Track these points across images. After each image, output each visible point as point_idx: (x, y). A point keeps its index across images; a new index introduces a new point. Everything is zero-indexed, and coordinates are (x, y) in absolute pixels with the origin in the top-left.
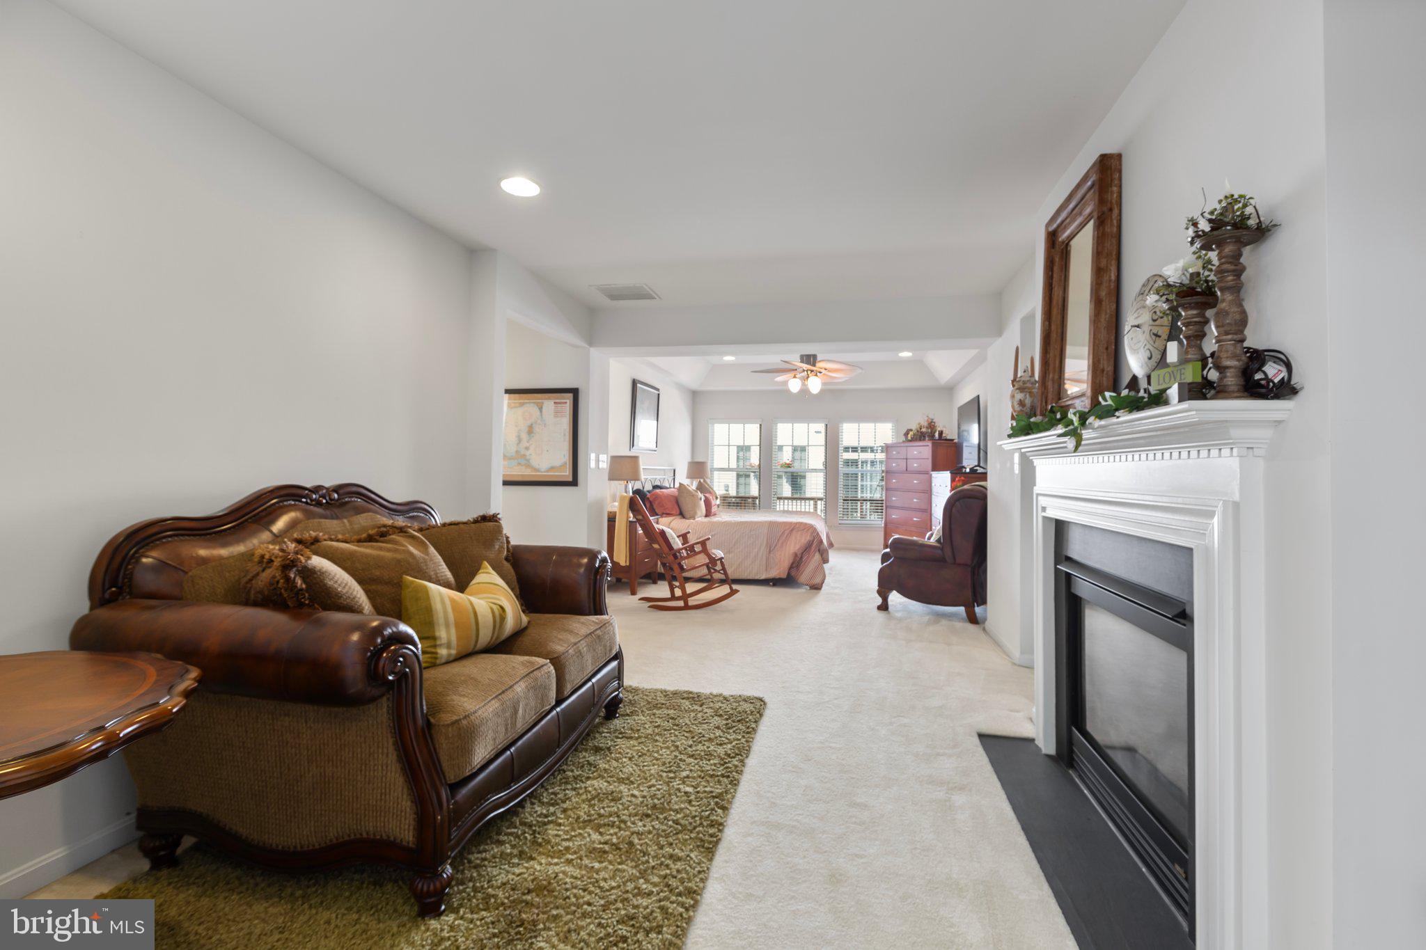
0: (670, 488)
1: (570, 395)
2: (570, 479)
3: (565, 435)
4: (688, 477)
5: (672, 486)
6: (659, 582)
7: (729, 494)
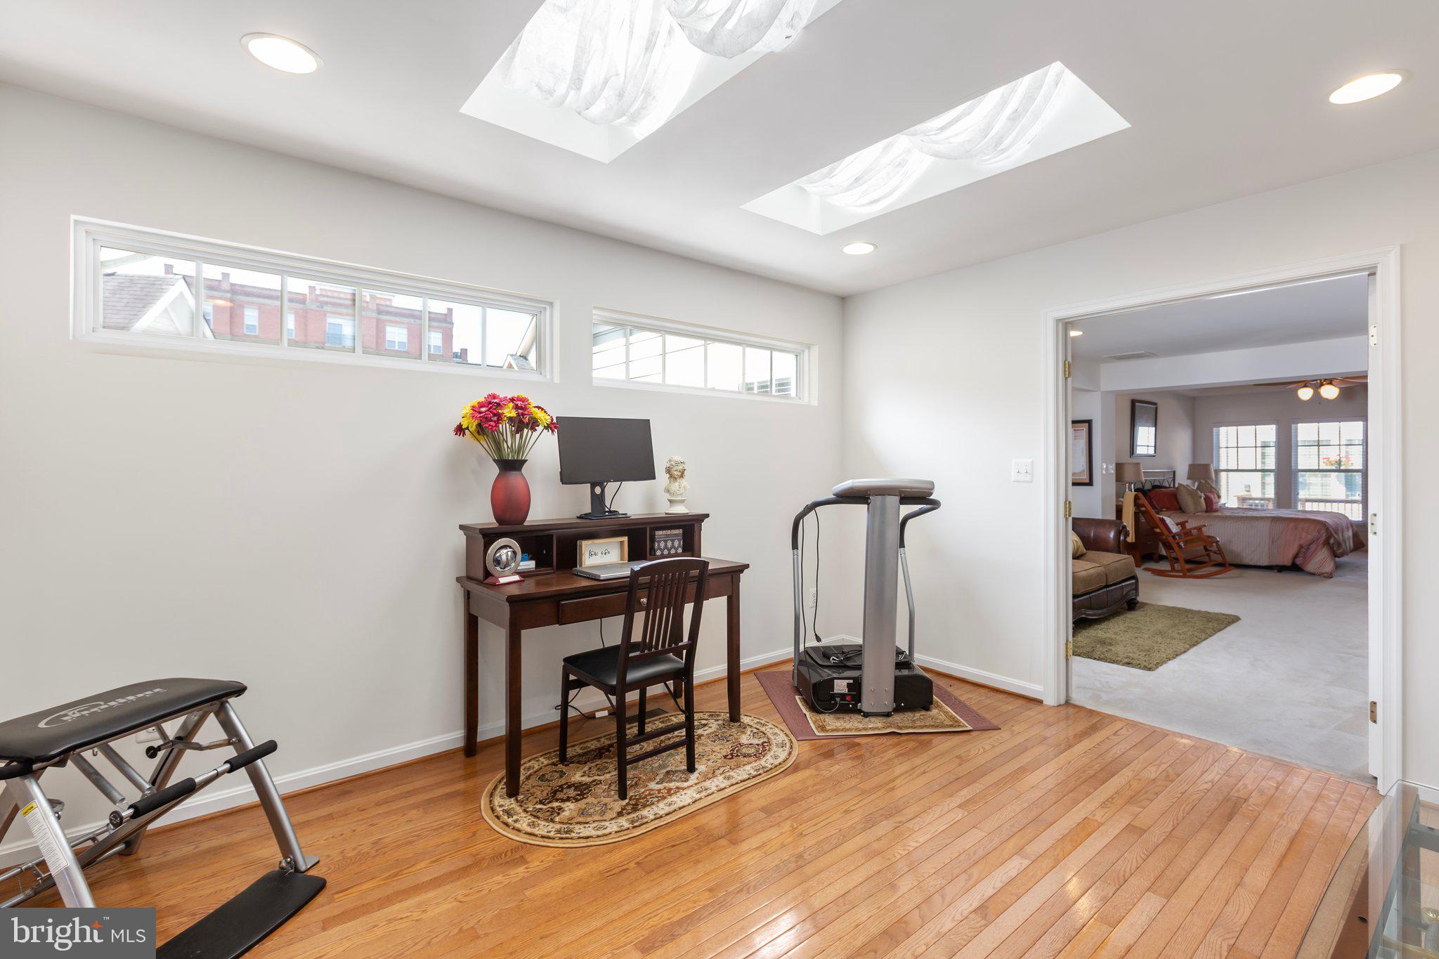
0: (1170, 487)
1: (1087, 425)
2: (1088, 481)
3: (1083, 452)
4: (1189, 478)
5: (1172, 486)
6: (1161, 562)
7: (1251, 495)
